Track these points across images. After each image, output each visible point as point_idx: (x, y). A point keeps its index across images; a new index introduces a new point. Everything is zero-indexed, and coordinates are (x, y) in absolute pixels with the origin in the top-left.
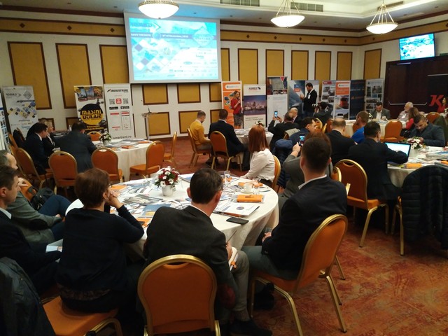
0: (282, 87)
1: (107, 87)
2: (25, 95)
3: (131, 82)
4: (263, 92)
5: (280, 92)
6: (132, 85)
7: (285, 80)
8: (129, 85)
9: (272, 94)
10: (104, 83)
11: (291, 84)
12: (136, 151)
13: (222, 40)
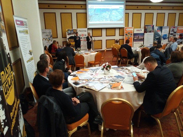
0: (151, 29)
1: (78, 29)
2: (49, 33)
3: (88, 27)
4: (143, 32)
5: (150, 32)
6: (88, 29)
7: (153, 26)
8: (87, 29)
9: (147, 33)
10: (77, 28)
11: (156, 28)
12: (91, 56)
13: (126, 9)
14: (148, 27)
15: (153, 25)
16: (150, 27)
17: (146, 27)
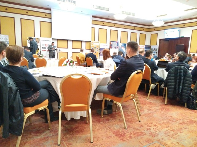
7: (118, 43)
8: (51, 39)
9: (112, 48)
10: (40, 37)
11: (120, 45)
13: (92, 24)
14: (113, 42)
15: (118, 41)
16: (115, 43)
17: (112, 42)
